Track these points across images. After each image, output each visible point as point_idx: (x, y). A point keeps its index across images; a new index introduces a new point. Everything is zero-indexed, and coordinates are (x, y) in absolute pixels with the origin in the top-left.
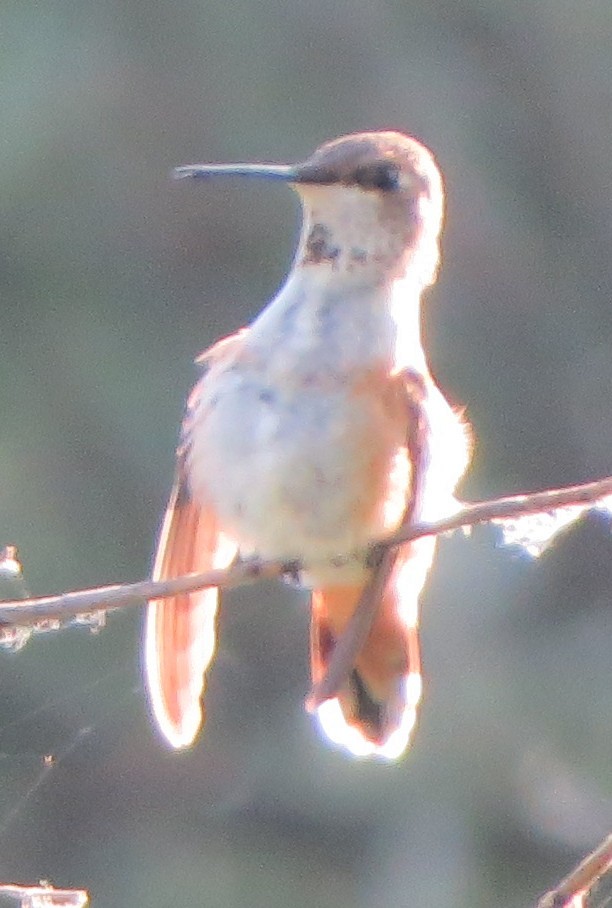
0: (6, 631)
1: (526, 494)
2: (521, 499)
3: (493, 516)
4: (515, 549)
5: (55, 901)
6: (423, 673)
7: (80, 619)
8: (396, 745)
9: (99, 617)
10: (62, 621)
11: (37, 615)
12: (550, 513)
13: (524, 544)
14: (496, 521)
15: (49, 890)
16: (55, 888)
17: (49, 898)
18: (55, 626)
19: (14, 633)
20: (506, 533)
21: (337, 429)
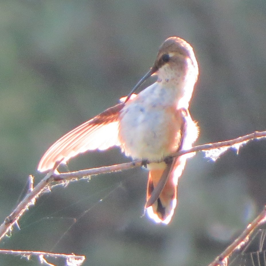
0: (63, 181)
1: (212, 143)
2: (210, 144)
3: (203, 149)
4: (209, 159)
5: (76, 259)
6: (177, 198)
7: (84, 178)
8: (167, 220)
9: (89, 177)
10: (78, 178)
11: (71, 176)
12: (219, 149)
13: (211, 157)
14: (203, 151)
15: (74, 256)
16: (76, 255)
17: (74, 258)
18: (77, 180)
19: (65, 182)
20: (206, 154)
21: (161, 121)
